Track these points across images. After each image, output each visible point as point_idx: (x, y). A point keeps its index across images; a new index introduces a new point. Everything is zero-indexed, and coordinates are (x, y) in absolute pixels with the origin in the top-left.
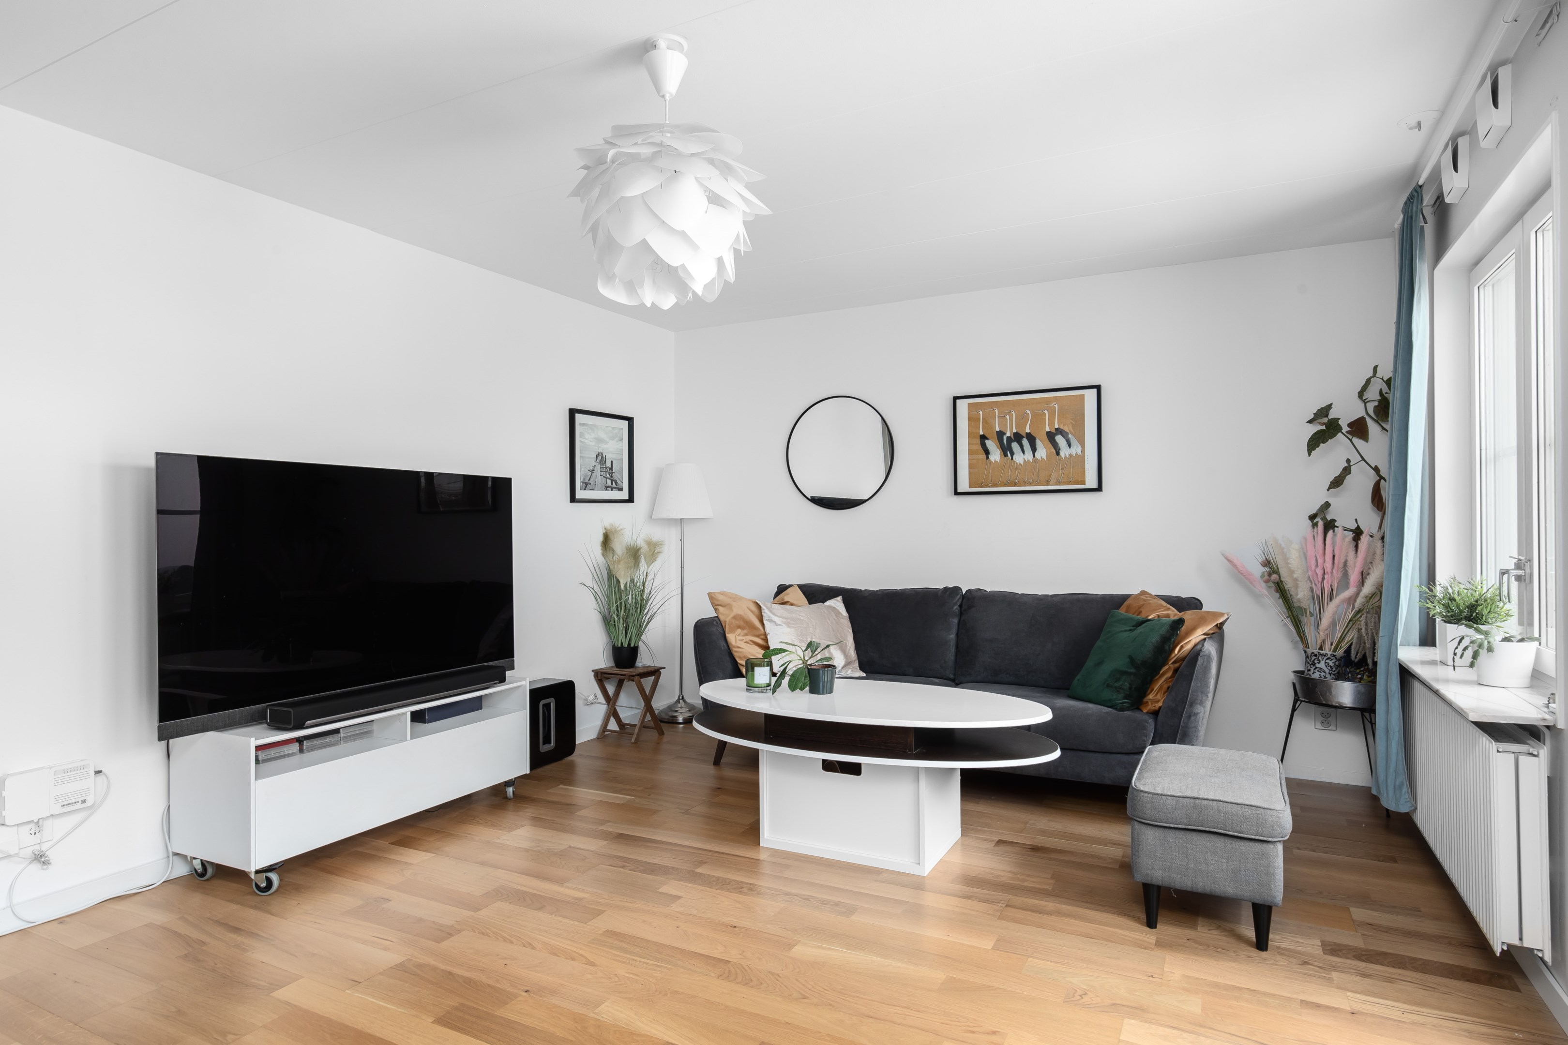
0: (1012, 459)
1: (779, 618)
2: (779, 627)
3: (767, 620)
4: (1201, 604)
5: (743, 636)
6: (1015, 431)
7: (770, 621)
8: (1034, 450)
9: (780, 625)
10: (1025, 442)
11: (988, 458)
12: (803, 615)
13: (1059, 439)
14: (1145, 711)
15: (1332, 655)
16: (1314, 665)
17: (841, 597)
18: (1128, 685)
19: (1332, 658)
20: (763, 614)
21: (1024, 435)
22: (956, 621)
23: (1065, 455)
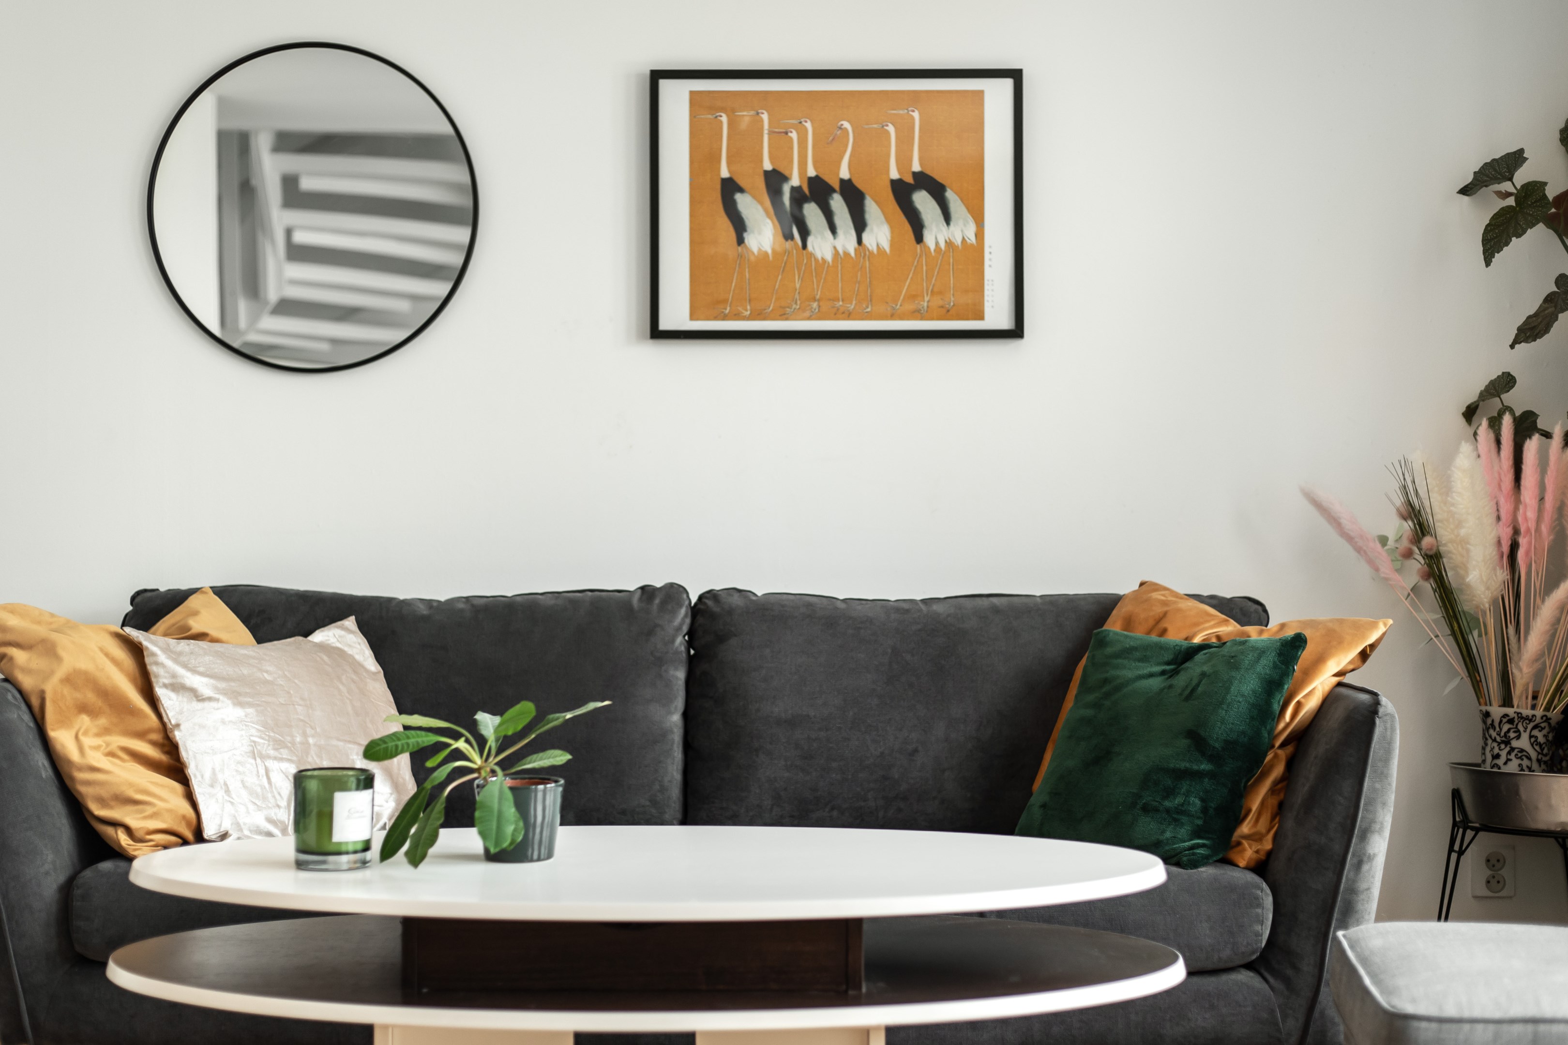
0: (804, 246)
1: (205, 680)
2: (207, 704)
3: (165, 686)
4: (1265, 611)
5: (98, 735)
6: (811, 172)
7: (177, 687)
8: (860, 225)
9: (210, 699)
10: (837, 203)
11: (740, 241)
12: (271, 669)
13: (922, 200)
14: (1242, 864)
15: (1544, 718)
16: (1507, 742)
17: (353, 618)
18: (1198, 802)
19: (1543, 725)
20: (152, 669)
21: (836, 185)
22: (680, 675)
23: (937, 243)
